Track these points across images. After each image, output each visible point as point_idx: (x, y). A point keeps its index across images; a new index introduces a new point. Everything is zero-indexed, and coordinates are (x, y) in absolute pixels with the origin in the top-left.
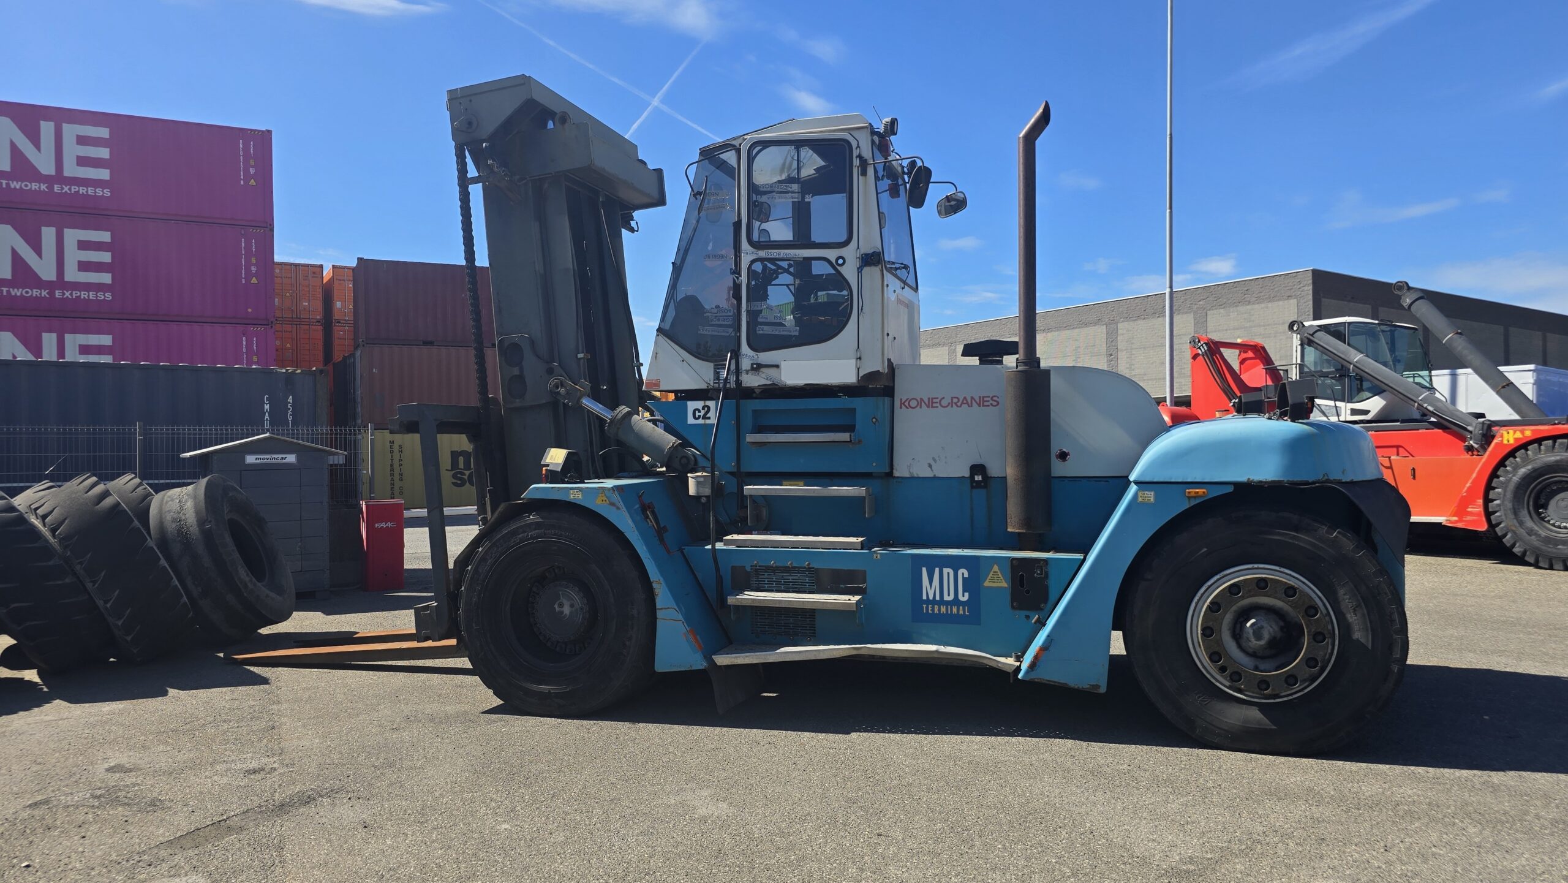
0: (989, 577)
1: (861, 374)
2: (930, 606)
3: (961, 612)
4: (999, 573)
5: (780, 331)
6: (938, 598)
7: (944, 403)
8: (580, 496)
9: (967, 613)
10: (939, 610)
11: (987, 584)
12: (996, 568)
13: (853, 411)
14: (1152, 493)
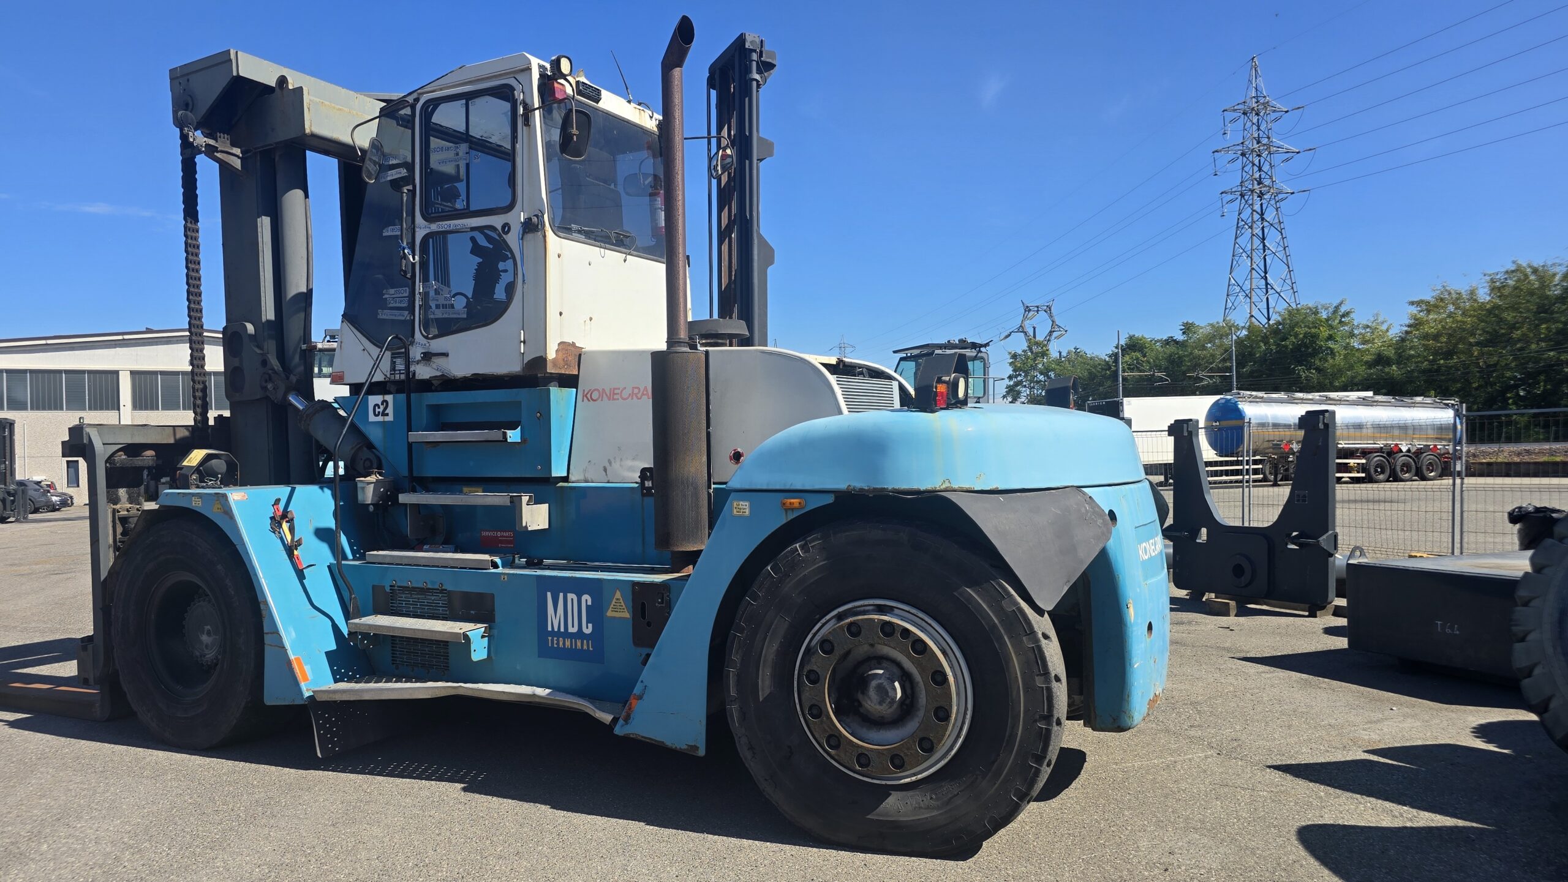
0: (612, 606)
1: (525, 362)
2: (555, 638)
3: (585, 647)
4: (621, 601)
5: (449, 315)
6: (562, 630)
7: (625, 394)
8: (200, 503)
9: (591, 649)
10: (564, 644)
11: (610, 613)
12: (618, 595)
13: (518, 405)
14: (747, 504)
